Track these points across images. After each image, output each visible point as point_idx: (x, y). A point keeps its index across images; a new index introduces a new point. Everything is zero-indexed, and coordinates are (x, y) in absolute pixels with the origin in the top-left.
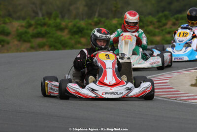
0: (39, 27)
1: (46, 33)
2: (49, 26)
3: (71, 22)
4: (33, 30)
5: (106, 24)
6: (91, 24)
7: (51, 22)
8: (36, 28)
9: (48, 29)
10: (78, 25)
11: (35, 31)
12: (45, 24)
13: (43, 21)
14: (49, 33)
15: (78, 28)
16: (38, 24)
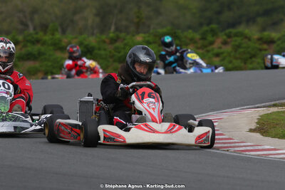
0: (29, 44)
1: (40, 54)
2: (44, 43)
3: (76, 38)
4: (21, 49)
5: (126, 42)
6: (104, 42)
7: (47, 38)
8: (25, 46)
9: (43, 49)
10: (86, 43)
11: (24, 51)
12: (38, 41)
13: (35, 36)
14: (44, 54)
15: (86, 47)
16: (28, 41)
